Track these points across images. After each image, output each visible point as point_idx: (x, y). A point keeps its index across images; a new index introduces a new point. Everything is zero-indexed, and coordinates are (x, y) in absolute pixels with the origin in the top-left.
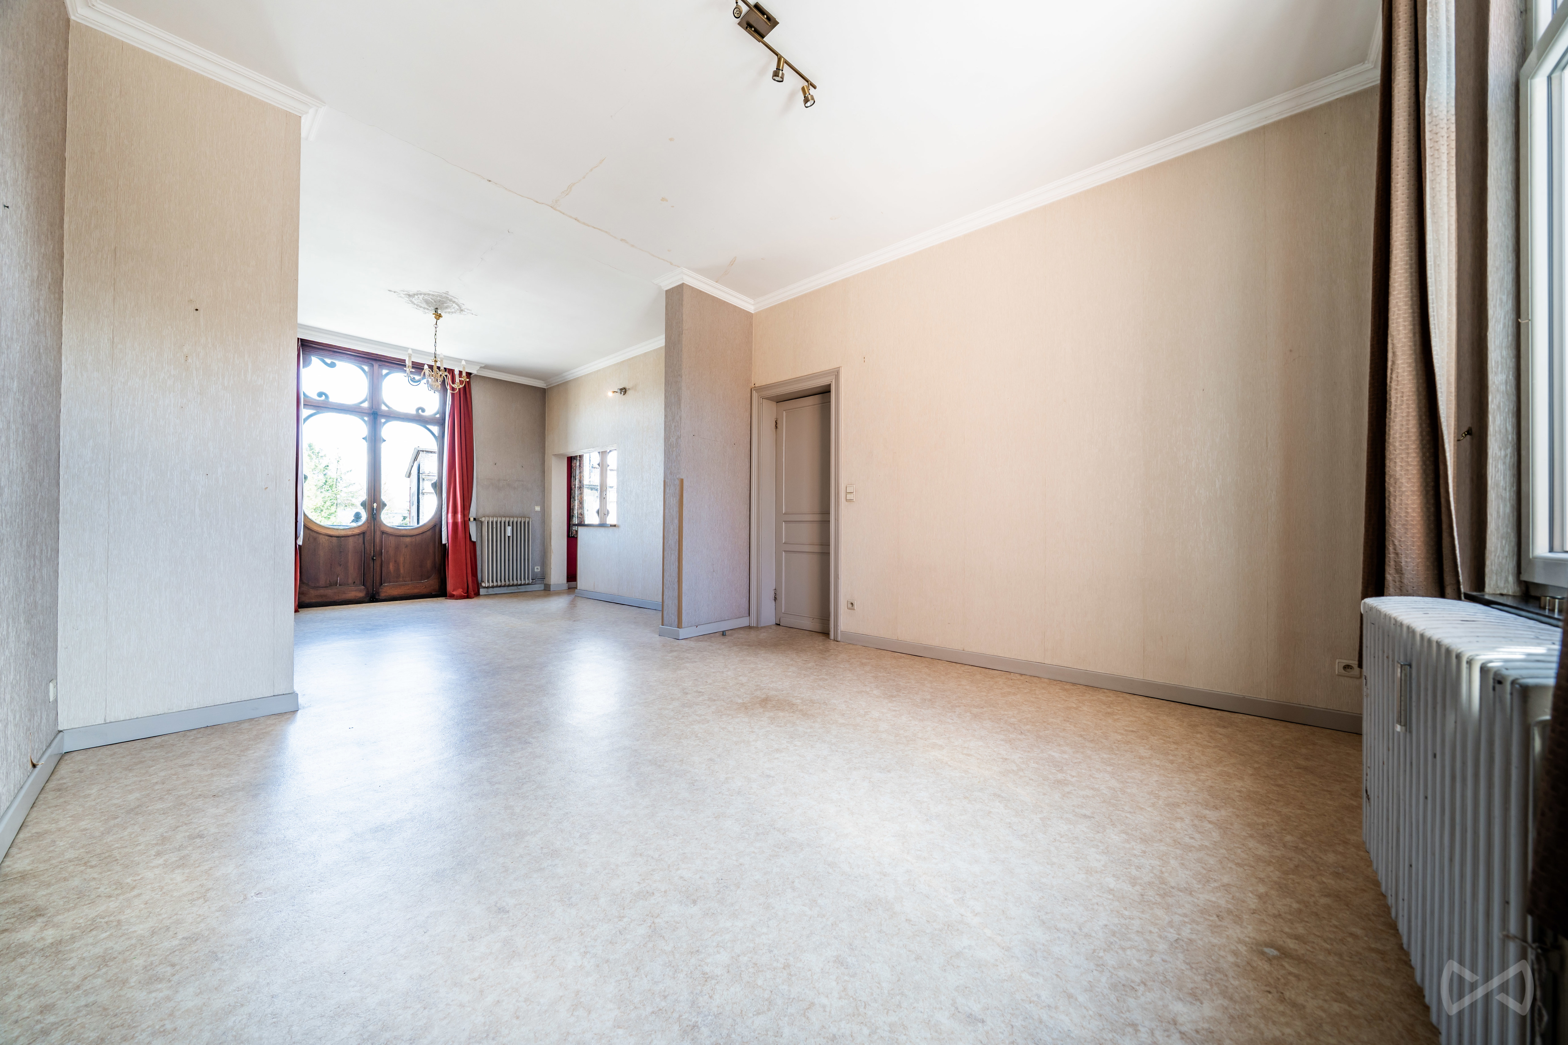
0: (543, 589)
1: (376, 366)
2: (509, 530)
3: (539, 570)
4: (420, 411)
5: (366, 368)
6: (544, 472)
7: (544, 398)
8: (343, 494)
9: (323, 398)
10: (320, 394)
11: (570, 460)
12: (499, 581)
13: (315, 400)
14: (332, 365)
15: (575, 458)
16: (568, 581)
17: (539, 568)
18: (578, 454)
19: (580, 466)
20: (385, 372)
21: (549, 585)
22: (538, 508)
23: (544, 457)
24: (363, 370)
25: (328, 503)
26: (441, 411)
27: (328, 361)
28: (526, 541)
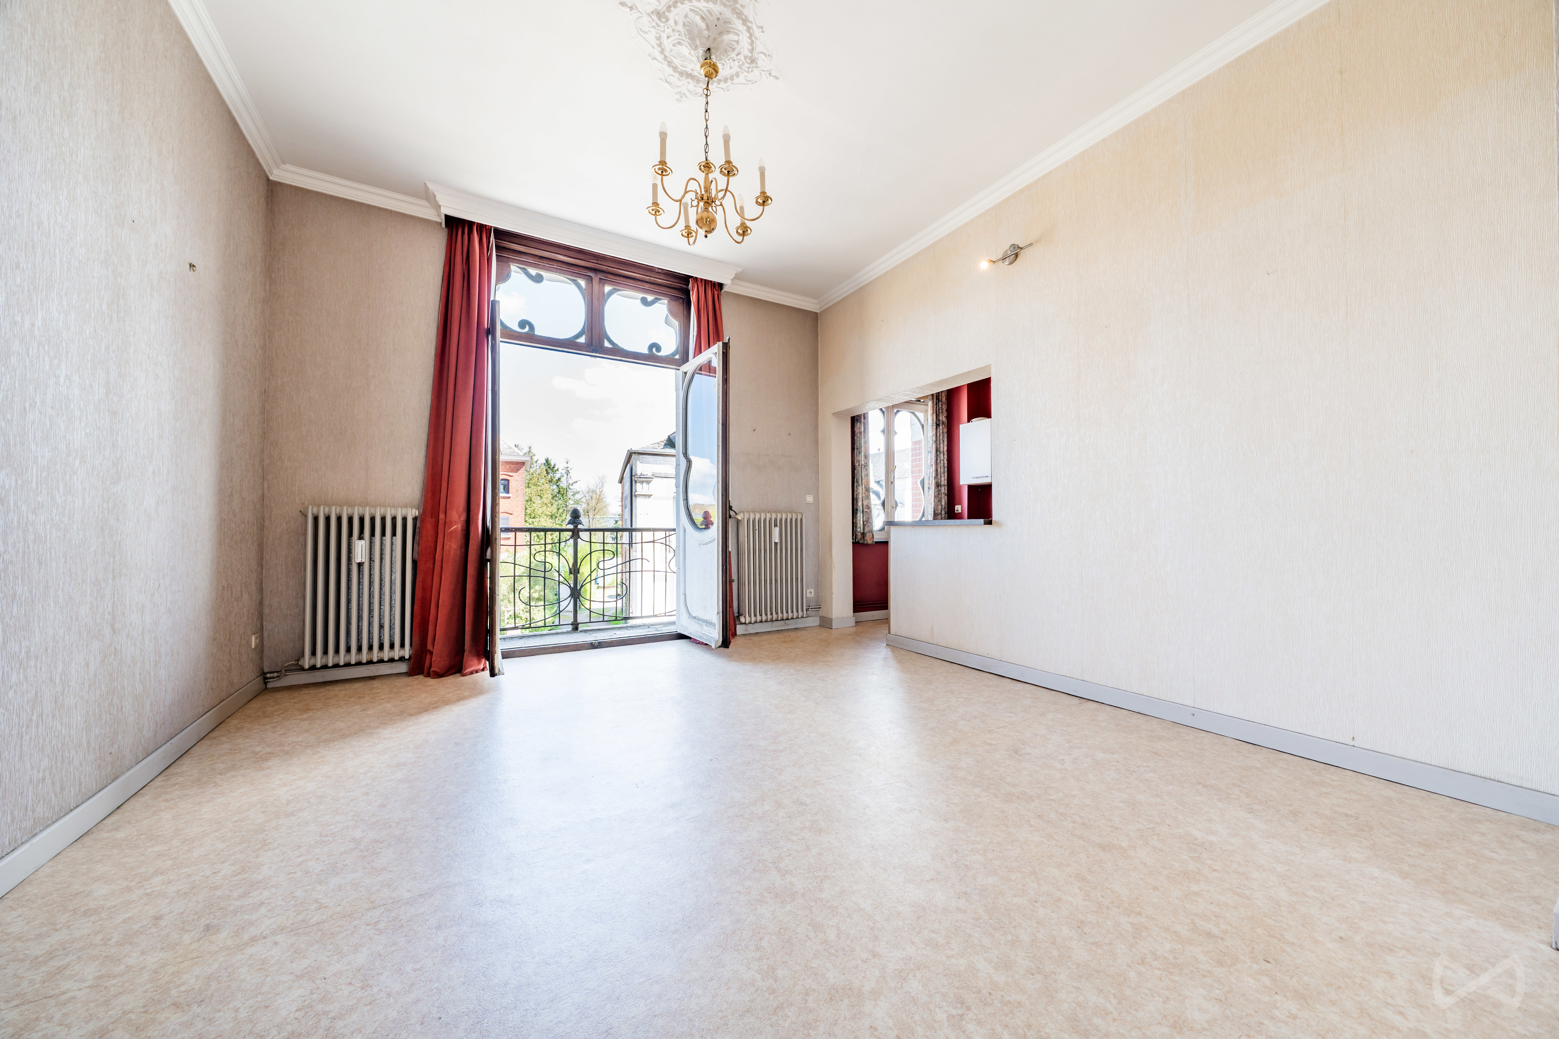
0: (818, 624)
1: (596, 278)
2: (776, 531)
3: (813, 595)
4: (654, 350)
5: (582, 283)
6: (816, 442)
7: (817, 327)
8: (571, 502)
9: (527, 329)
10: (523, 324)
11: (855, 420)
12: (763, 614)
13: (515, 331)
14: (538, 279)
15: (859, 416)
16: (854, 612)
17: (812, 591)
18: (862, 413)
19: (864, 431)
20: (607, 288)
21: (831, 620)
22: (810, 499)
23: (817, 419)
24: (579, 286)
25: (561, 511)
26: (681, 350)
27: (533, 271)
28: (799, 550)
